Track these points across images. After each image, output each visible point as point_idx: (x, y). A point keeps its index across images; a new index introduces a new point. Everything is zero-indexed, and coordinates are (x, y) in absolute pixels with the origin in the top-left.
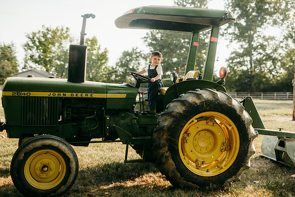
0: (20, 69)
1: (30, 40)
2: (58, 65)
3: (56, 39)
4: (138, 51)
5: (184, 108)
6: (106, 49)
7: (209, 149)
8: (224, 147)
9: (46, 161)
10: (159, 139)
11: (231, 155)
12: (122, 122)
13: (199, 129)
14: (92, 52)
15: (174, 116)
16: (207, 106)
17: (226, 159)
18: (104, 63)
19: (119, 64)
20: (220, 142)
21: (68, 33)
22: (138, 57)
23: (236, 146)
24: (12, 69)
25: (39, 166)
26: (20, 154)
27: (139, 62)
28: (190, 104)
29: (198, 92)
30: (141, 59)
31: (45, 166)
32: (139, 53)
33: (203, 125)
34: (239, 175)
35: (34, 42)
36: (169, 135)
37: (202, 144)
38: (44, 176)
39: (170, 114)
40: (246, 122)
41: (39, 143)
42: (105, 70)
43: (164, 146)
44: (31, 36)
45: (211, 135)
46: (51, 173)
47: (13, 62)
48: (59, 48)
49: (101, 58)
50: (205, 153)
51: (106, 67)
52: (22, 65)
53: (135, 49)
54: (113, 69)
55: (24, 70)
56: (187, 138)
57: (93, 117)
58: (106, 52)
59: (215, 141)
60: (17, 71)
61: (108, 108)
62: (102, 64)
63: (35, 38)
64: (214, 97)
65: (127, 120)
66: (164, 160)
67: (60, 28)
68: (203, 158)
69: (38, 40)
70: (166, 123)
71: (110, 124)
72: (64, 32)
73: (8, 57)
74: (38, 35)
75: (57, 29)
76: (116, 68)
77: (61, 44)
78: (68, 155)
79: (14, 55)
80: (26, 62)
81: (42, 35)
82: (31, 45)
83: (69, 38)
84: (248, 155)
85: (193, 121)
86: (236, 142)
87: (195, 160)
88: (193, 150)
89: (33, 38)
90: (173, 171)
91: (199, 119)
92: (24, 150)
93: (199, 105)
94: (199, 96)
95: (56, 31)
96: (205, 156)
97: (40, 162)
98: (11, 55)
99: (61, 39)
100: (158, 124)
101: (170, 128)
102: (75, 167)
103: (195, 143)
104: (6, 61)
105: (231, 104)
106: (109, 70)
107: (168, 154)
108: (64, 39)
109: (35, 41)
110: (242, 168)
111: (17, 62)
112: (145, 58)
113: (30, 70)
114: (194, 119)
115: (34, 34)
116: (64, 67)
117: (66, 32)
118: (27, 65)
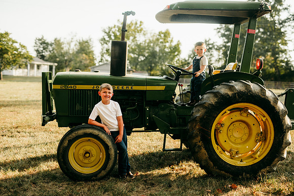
0: (97, 63)
1: (106, 34)
2: (132, 58)
3: (130, 32)
4: (211, 42)
5: (216, 100)
6: (179, 41)
7: (243, 140)
8: (259, 138)
9: (88, 148)
10: (193, 129)
11: (266, 146)
12: (161, 112)
13: (233, 120)
14: (164, 44)
15: (206, 108)
16: (240, 97)
17: (261, 150)
18: (177, 55)
19: (192, 56)
20: (254, 133)
21: (142, 26)
22: (211, 48)
23: (270, 137)
24: (90, 62)
25: (82, 152)
26: (65, 141)
27: (212, 53)
28: (222, 95)
29: (231, 84)
30: (214, 50)
31: (87, 153)
32: (212, 44)
33: (236, 116)
34: (274, 166)
35: (110, 37)
36: (202, 126)
37: (236, 135)
38: (86, 161)
39: (202, 105)
40: (281, 113)
41: (81, 132)
42: (178, 61)
43: (197, 136)
44: (107, 31)
45: (246, 126)
46: (92, 159)
47: (91, 55)
48: (133, 41)
49: (174, 50)
50: (240, 144)
51: (179, 60)
52: (99, 59)
53: (207, 40)
54: (186, 61)
55: (101, 63)
56: (221, 129)
57: (133, 108)
58: (178, 45)
59: (249, 132)
60: (94, 64)
61: (147, 100)
62: (175, 56)
63: (111, 33)
64: (246, 89)
65: (167, 111)
66: (196, 150)
67: (134, 22)
68: (237, 148)
69: (113, 34)
70: (198, 113)
71: (150, 115)
72: (138, 25)
73: (85, 52)
74: (113, 30)
75: (131, 22)
76: (188, 60)
77: (135, 37)
78: (107, 143)
79: (92, 50)
80: (102, 56)
81: (117, 29)
82: (107, 39)
83: (142, 32)
84: (283, 146)
85: (226, 112)
86: (271, 133)
87: (229, 150)
88: (227, 140)
89: (109, 32)
90: (206, 160)
91: (232, 111)
92: (67, 138)
93: (231, 97)
94: (231, 88)
95: (131, 25)
96: (239, 146)
97: (83, 148)
98: (89, 49)
99: (135, 32)
100: (192, 115)
101: (202, 119)
102: (113, 154)
103: (230, 133)
104: (84, 55)
105: (265, 95)
106: (182, 62)
107: (200, 144)
108: (138, 32)
109: (110, 35)
110: (276, 159)
111: (94, 56)
112: (218, 49)
113: (106, 64)
114: (227, 110)
115: (110, 29)
116: (138, 60)
117: (140, 25)
118: (103, 58)
